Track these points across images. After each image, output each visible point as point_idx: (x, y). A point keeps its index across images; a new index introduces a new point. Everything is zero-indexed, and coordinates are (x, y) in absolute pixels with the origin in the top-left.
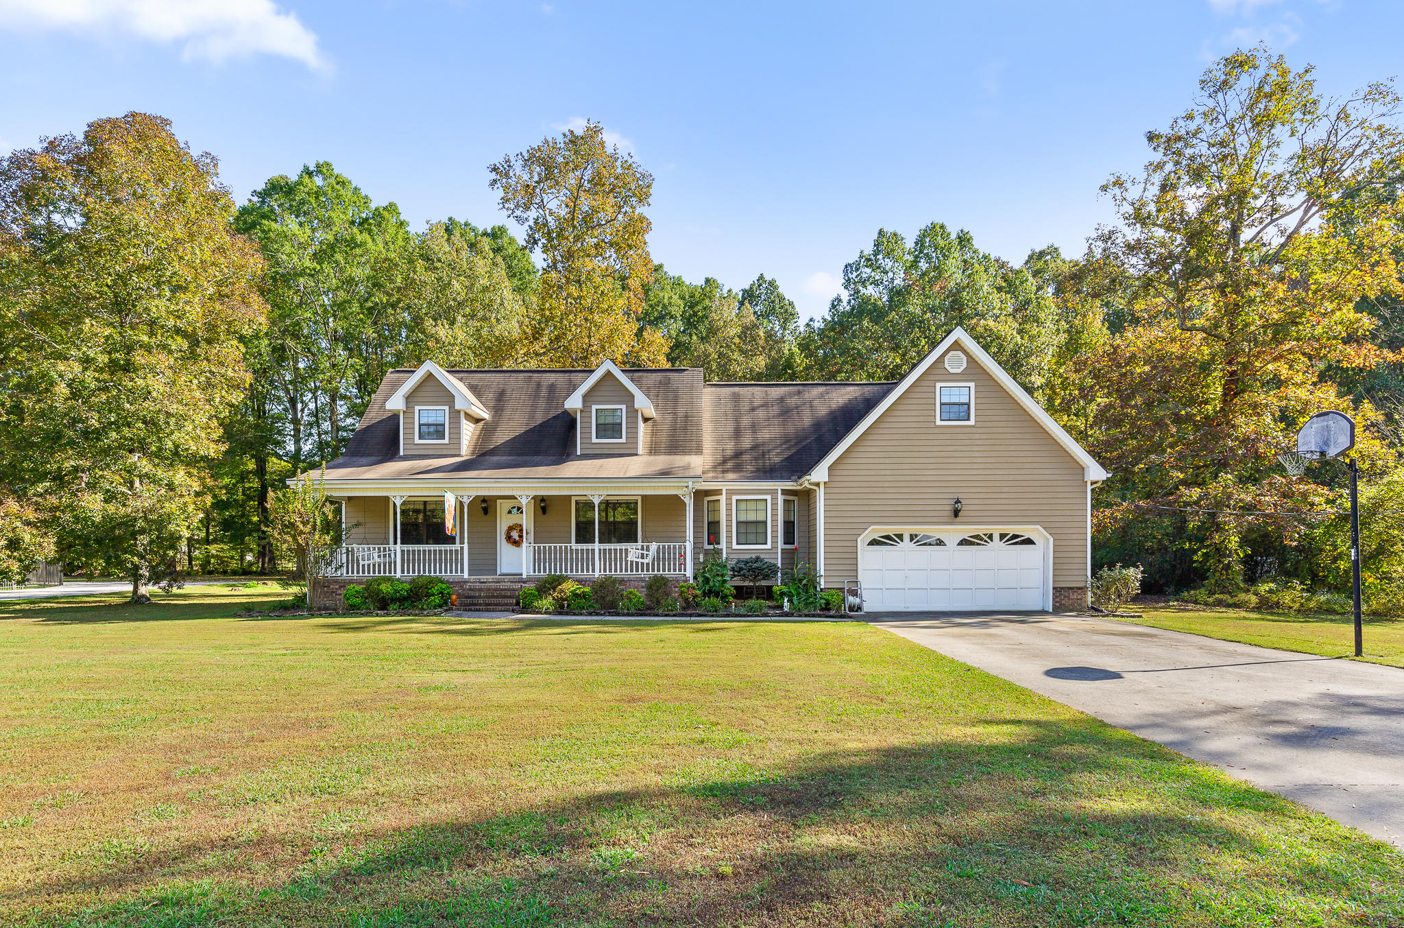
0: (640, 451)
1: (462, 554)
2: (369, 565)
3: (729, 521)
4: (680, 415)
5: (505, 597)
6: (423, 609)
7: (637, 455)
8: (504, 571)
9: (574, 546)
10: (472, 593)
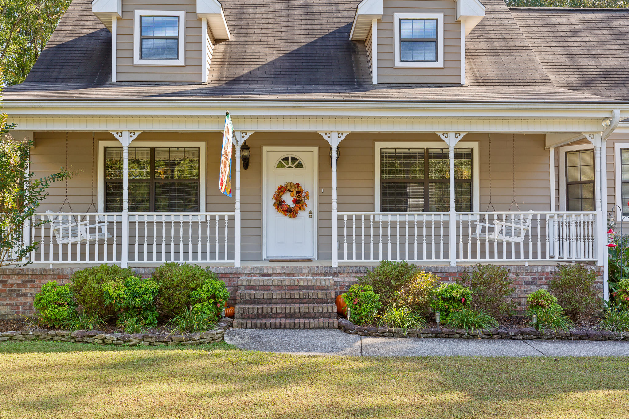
0: (464, 81)
1: (232, 228)
2: (74, 245)
3: (611, 180)
4: (495, 39)
5: (313, 301)
6: (190, 330)
7: (459, 85)
8: (273, 253)
9: (378, 215)
10: (257, 294)
